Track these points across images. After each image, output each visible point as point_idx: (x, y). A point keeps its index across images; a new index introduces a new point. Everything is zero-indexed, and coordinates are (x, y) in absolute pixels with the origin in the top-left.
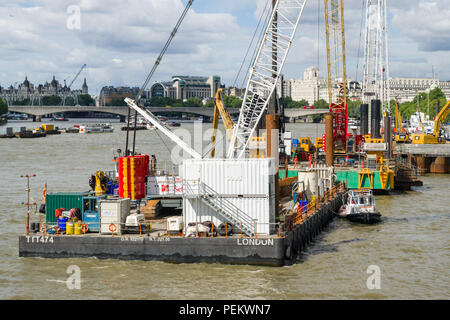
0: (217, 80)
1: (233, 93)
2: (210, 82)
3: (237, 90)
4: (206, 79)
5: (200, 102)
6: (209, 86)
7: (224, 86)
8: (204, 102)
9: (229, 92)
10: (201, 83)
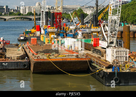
0: (7, 7)
1: (12, 11)
2: (5, 7)
3: (14, 10)
4: (3, 7)
5: (2, 14)
6: (5, 9)
7: (9, 9)
8: (3, 14)
9: (11, 11)
10: (2, 8)
